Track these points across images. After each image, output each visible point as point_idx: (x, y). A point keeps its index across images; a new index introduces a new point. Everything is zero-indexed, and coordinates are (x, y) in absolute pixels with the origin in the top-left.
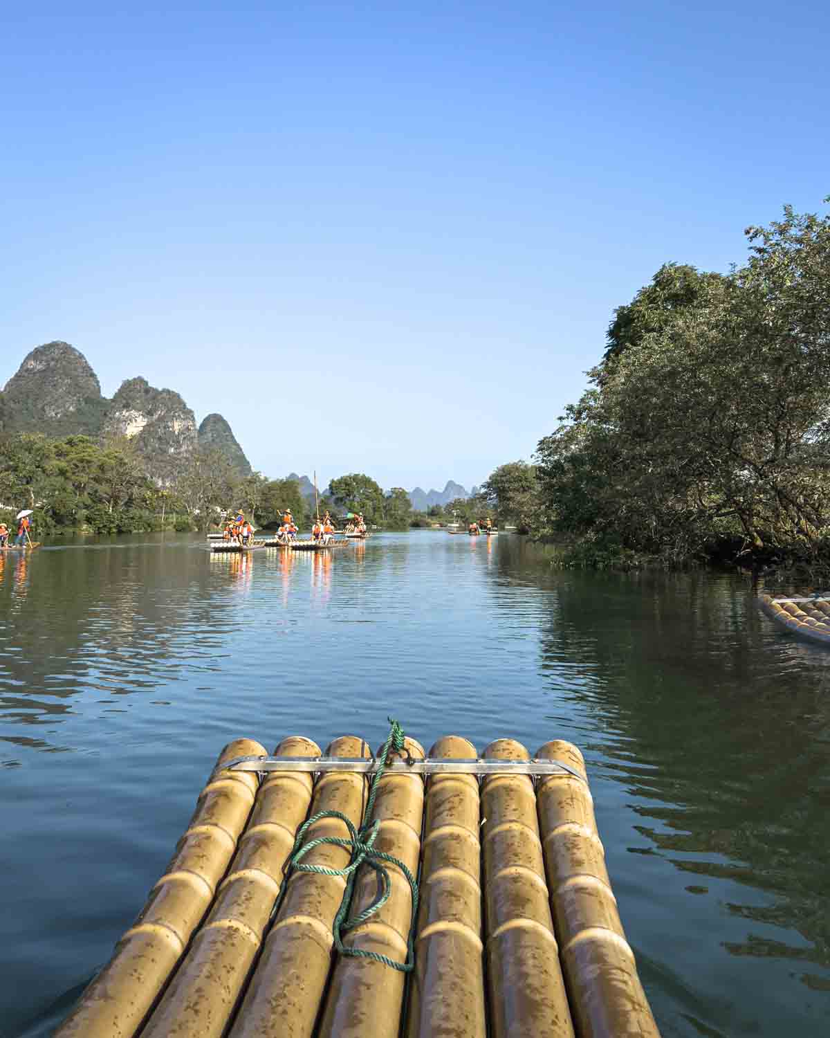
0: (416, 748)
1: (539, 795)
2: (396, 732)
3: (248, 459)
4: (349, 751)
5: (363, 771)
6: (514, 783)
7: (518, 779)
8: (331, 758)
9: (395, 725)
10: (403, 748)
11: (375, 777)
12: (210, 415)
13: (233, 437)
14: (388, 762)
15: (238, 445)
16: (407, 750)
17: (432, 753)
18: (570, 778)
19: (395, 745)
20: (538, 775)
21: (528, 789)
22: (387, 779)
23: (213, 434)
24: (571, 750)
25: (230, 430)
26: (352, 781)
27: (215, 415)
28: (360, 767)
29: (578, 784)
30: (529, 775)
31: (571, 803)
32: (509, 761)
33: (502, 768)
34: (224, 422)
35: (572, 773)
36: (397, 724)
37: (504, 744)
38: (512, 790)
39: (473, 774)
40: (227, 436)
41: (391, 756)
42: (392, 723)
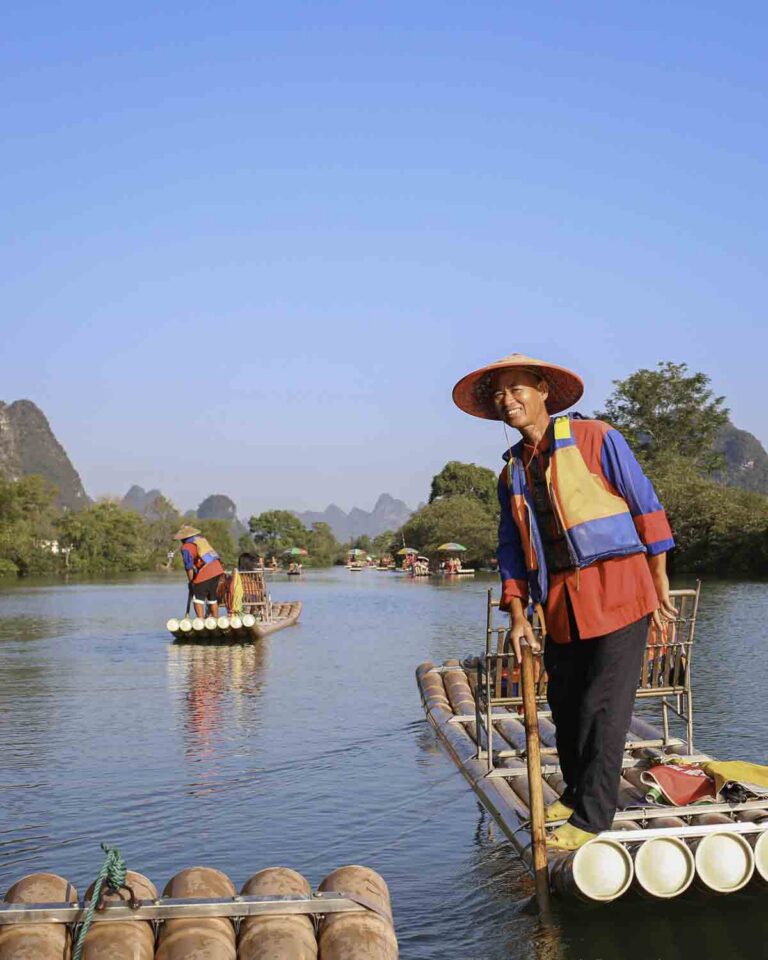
0: (144, 887)
1: (322, 941)
2: (112, 864)
3: (75, 468)
4: (42, 894)
5: (66, 920)
6: (286, 926)
7: (291, 922)
8: (13, 905)
9: (111, 853)
10: (124, 886)
11: (80, 928)
12: (16, 402)
13: (51, 435)
14: (101, 907)
15: (60, 448)
16: (130, 890)
17: (169, 891)
18: (367, 915)
19: (111, 881)
20: (321, 914)
21: (307, 933)
22: (97, 932)
23: (21, 431)
24: (371, 878)
25: (47, 424)
26: (46, 936)
27: (24, 402)
28: (60, 915)
29: (378, 923)
30: (309, 916)
31: (366, 949)
32: (279, 897)
33: (270, 907)
34: (39, 414)
35: (370, 910)
36: (115, 853)
37: (274, 874)
38: (282, 936)
39: (228, 917)
40: (43, 433)
41: (105, 898)
42: (107, 852)
